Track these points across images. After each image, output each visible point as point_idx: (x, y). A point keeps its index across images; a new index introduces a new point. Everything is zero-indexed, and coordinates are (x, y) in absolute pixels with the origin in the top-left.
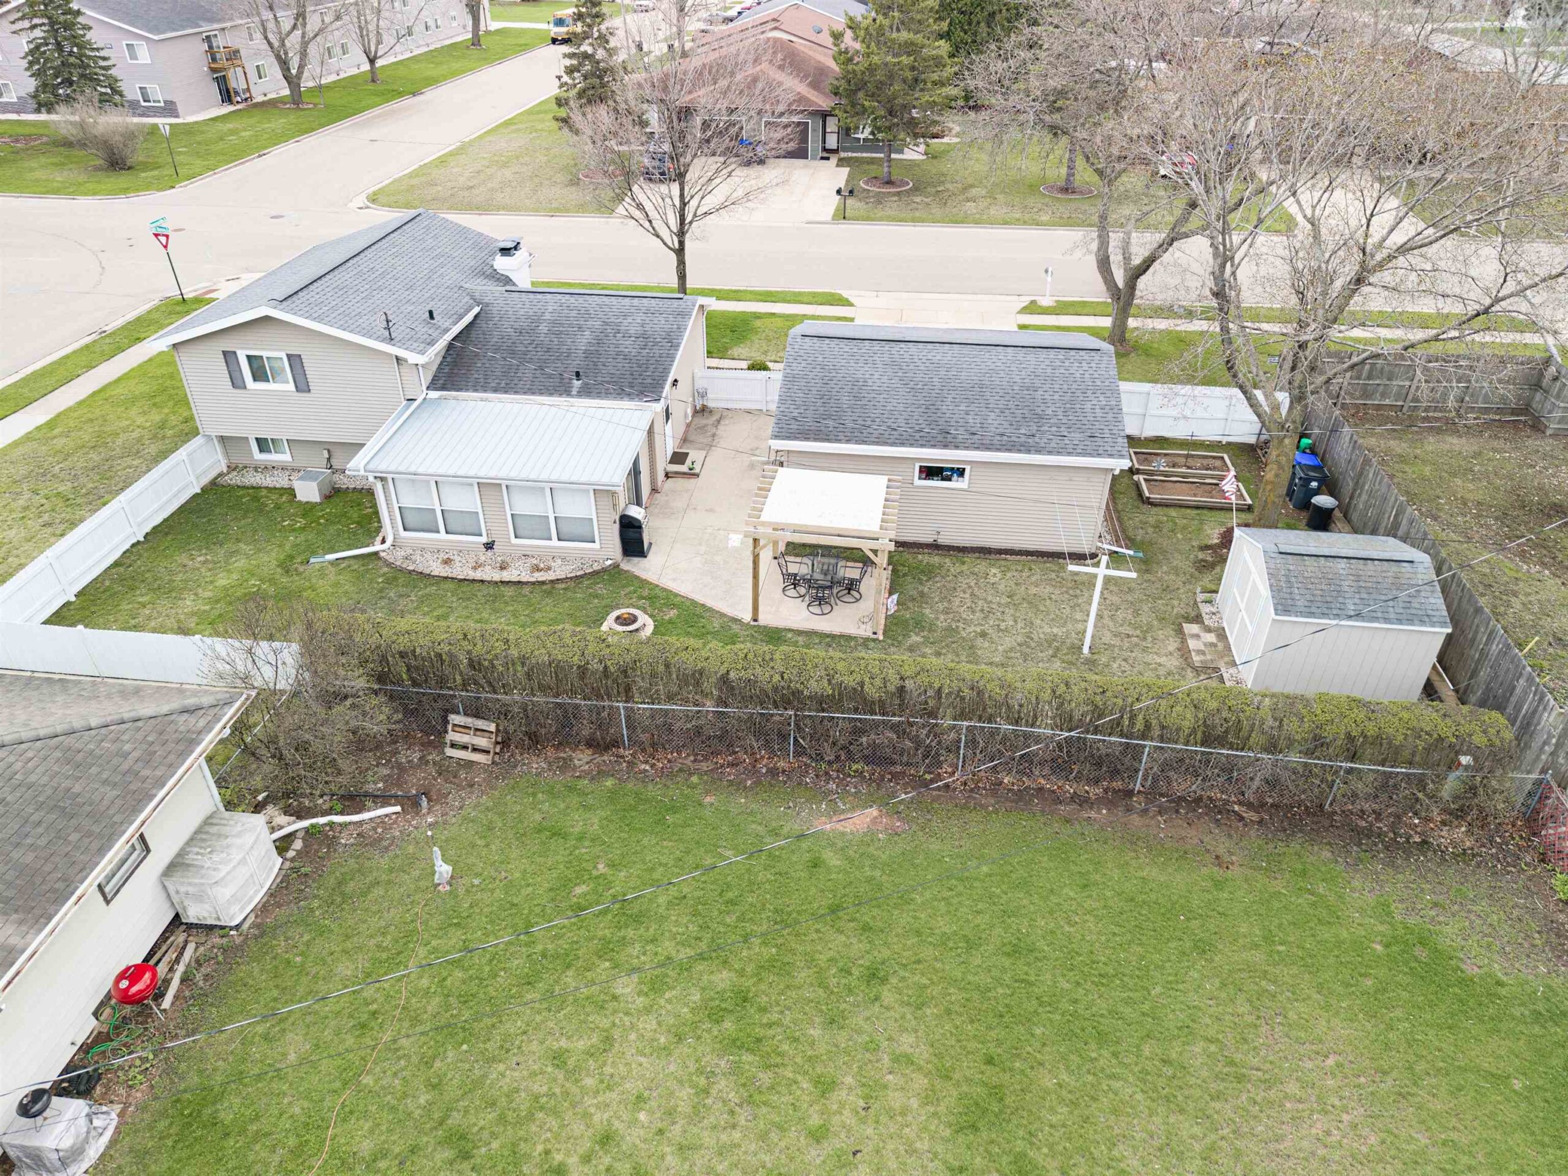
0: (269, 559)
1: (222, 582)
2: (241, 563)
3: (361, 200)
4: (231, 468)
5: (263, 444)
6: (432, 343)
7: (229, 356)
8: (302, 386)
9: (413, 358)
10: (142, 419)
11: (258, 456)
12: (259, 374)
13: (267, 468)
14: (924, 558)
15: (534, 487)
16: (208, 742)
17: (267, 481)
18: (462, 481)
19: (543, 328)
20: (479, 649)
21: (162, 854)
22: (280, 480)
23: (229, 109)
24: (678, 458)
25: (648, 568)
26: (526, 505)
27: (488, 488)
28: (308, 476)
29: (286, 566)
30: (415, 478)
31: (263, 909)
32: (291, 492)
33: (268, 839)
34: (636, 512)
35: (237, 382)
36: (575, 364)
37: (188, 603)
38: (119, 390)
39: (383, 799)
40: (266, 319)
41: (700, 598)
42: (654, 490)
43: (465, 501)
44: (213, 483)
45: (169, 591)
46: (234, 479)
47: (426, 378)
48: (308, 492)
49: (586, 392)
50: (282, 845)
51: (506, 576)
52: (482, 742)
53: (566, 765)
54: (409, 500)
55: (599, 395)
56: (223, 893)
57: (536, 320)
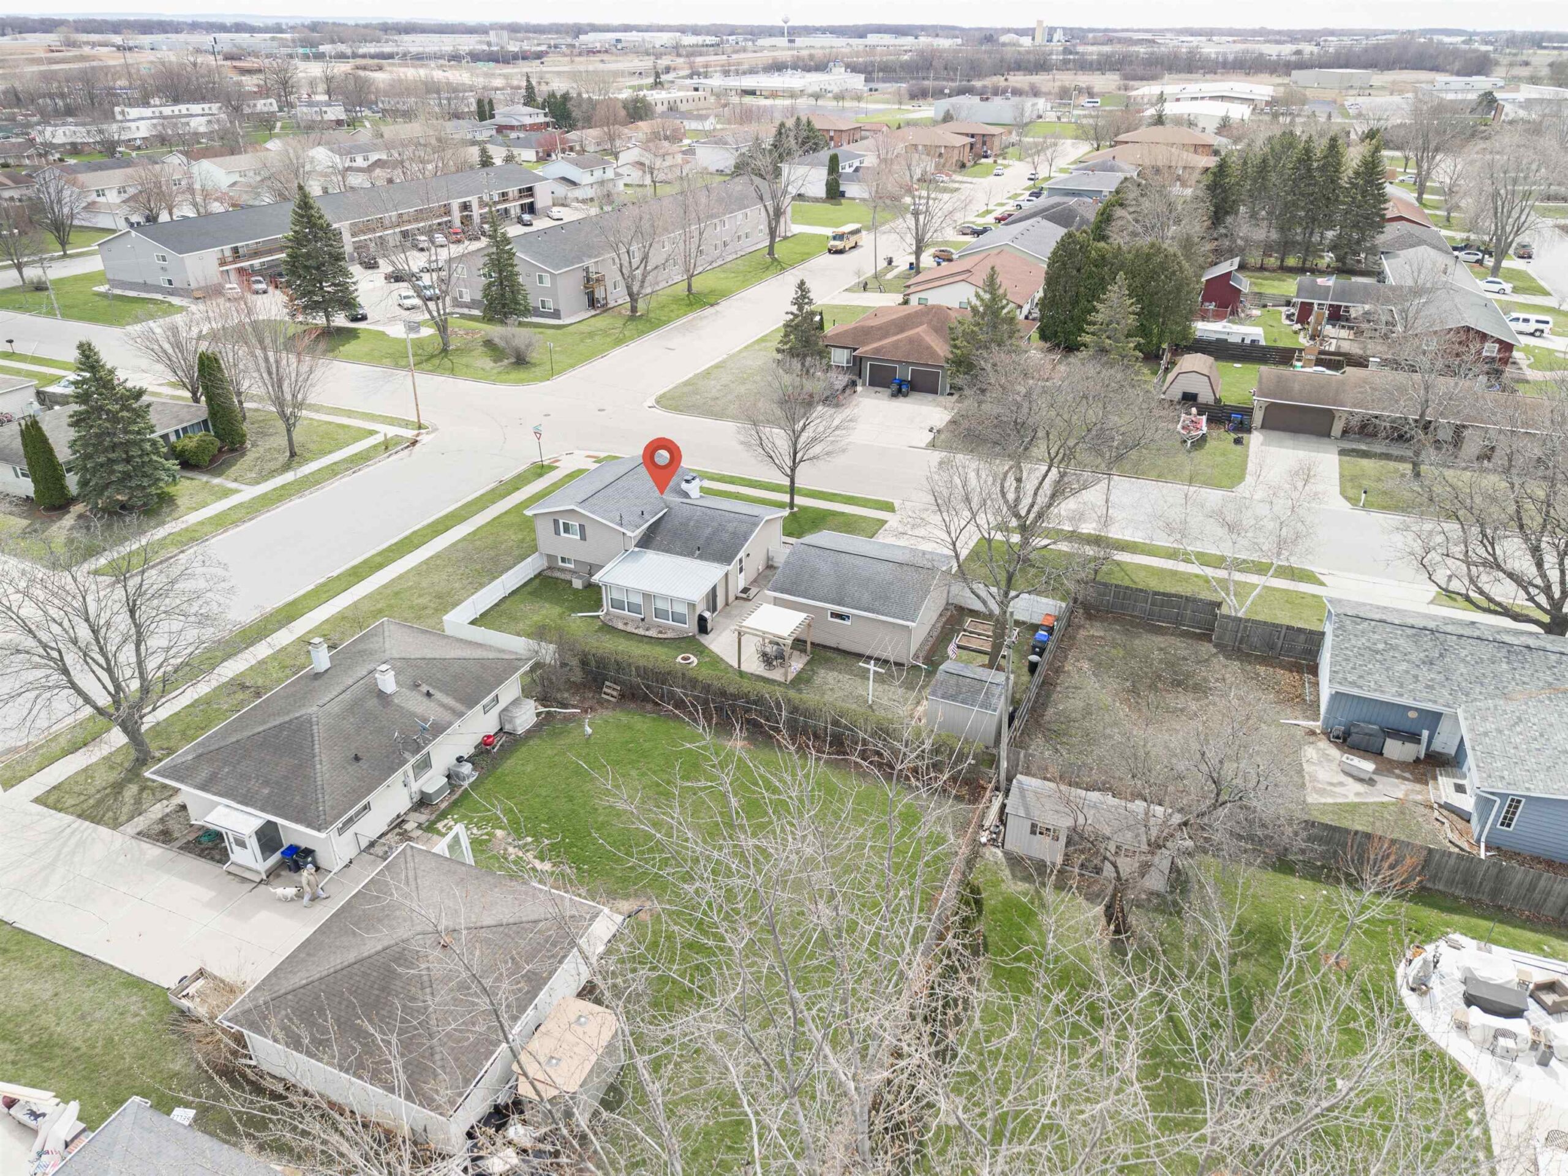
0: (556, 610)
1: (535, 618)
2: (544, 612)
3: (651, 402)
4: (549, 568)
5: (563, 560)
6: (638, 527)
7: (556, 522)
8: (583, 538)
9: (629, 534)
10: (513, 537)
11: (560, 563)
12: (567, 530)
13: (563, 570)
14: (829, 654)
15: (664, 598)
16: (523, 670)
17: (562, 576)
18: (637, 591)
19: (692, 523)
20: (619, 658)
21: (502, 704)
22: (568, 577)
23: (593, 312)
24: (745, 590)
25: (705, 640)
26: (661, 605)
27: (647, 596)
28: (579, 577)
29: (561, 616)
30: (620, 588)
31: (528, 731)
32: (570, 582)
33: (533, 712)
34: (707, 614)
35: (557, 533)
36: (701, 542)
37: (521, 626)
38: (505, 519)
39: (574, 707)
40: (572, 511)
41: (721, 655)
42: (727, 604)
43: (637, 600)
44: (540, 574)
45: (514, 619)
46: (549, 573)
47: (634, 543)
48: (578, 584)
49: (700, 557)
50: (538, 715)
51: (647, 633)
52: (615, 693)
53: (644, 707)
54: (616, 595)
55: (707, 559)
56: (518, 722)
57: (690, 519)
